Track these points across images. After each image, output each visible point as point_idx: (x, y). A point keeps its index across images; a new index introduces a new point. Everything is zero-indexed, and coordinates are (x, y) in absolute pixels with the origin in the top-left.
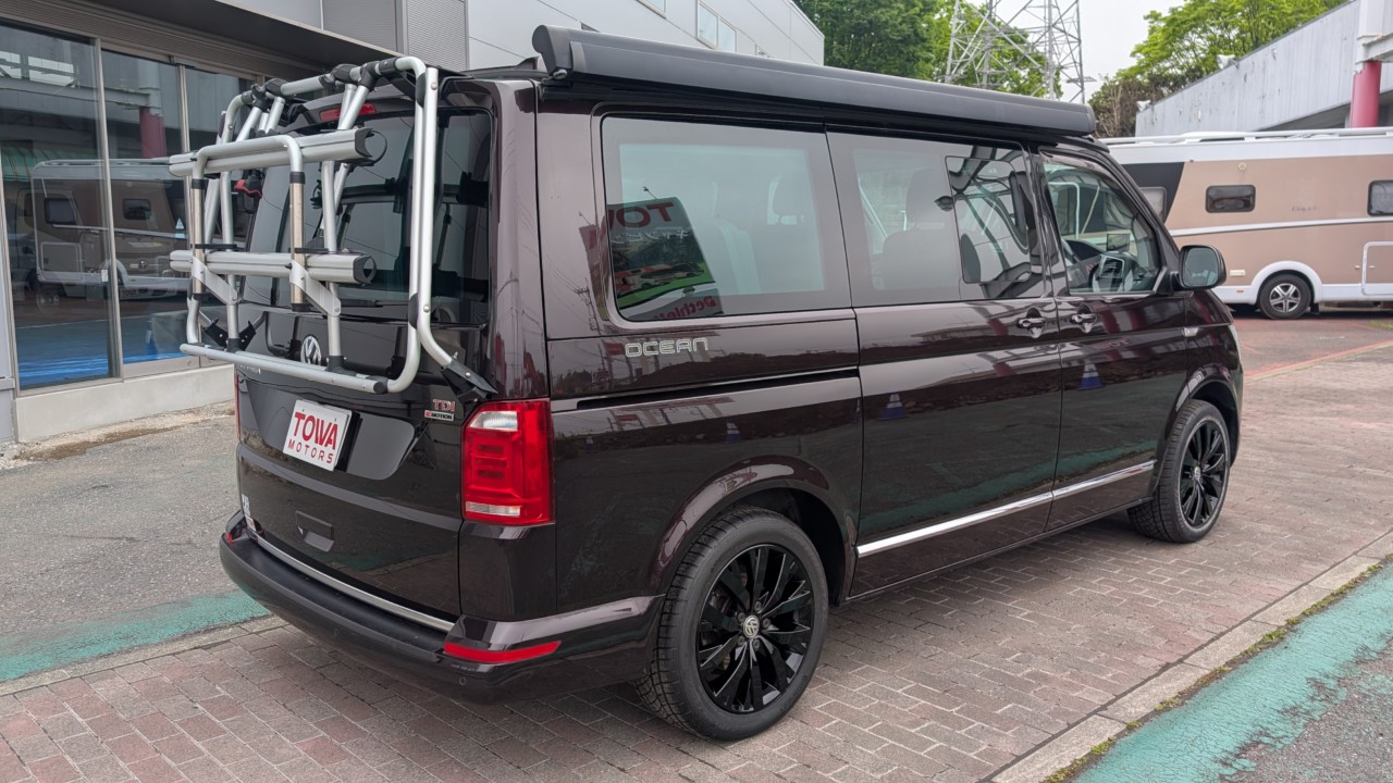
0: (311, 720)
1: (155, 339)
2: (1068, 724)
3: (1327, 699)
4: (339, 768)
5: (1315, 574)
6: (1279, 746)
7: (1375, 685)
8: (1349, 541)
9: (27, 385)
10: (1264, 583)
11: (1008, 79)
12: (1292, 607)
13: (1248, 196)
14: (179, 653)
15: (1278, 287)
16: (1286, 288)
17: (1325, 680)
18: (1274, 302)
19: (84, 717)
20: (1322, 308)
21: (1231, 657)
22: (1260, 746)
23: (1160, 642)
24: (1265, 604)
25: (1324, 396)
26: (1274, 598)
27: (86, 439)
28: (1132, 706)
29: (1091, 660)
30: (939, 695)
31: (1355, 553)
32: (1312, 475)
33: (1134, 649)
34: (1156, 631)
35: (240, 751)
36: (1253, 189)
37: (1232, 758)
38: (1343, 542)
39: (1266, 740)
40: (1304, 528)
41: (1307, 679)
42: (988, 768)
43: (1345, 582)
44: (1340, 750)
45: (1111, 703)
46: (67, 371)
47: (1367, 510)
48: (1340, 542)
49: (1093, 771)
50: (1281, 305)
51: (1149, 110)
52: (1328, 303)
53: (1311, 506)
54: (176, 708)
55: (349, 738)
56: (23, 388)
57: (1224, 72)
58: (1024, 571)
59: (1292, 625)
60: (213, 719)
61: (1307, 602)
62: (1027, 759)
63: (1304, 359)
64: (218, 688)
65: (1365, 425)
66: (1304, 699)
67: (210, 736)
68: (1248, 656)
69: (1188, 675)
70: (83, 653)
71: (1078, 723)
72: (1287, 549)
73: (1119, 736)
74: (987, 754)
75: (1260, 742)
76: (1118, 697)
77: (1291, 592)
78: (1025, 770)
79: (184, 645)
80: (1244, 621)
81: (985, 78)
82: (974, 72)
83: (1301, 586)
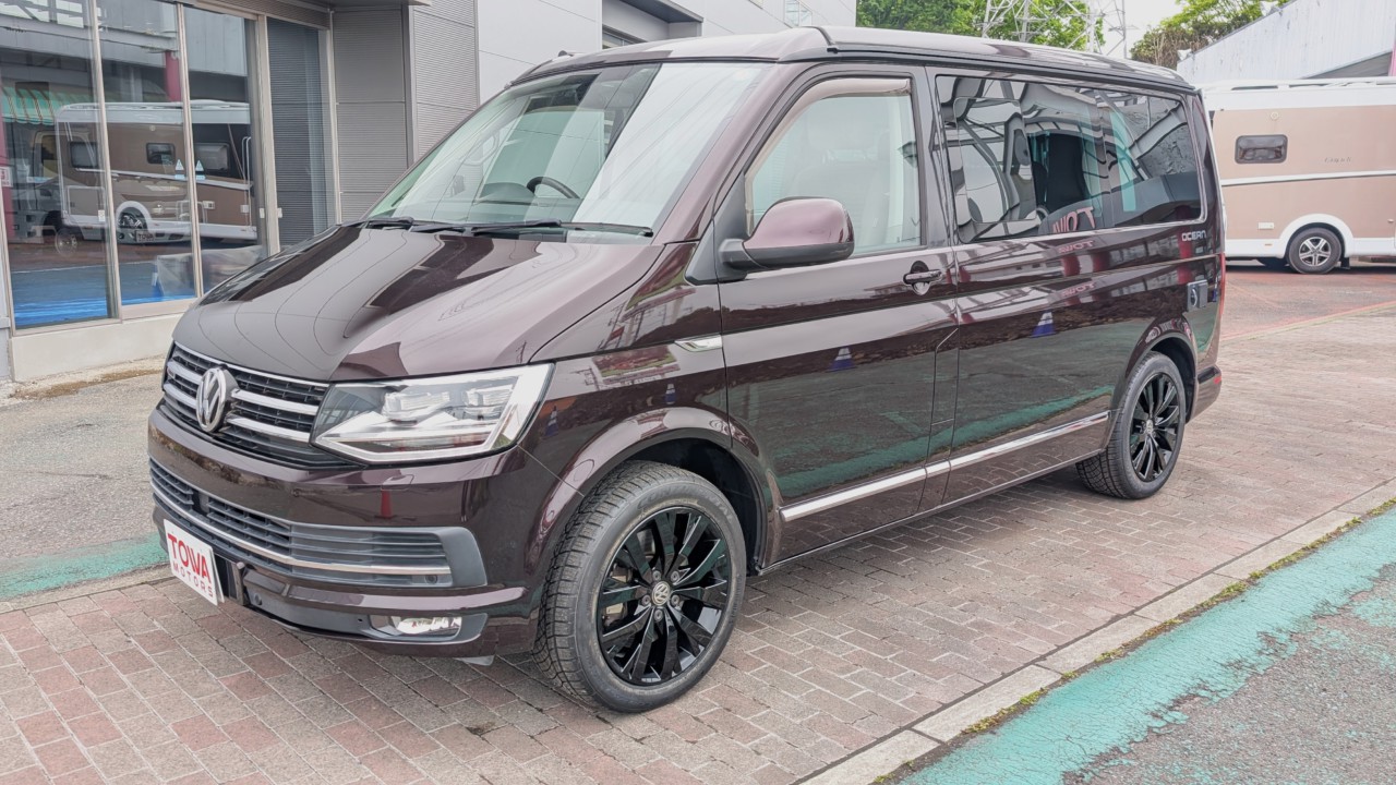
0: (241, 655)
1: (160, 282)
2: (1003, 673)
3: (1276, 653)
4: (257, 704)
5: (1289, 529)
6: (1216, 699)
7: (1329, 639)
8: (1333, 496)
9: (22, 325)
10: (1235, 537)
11: (1049, 28)
12: (1258, 562)
13: (1280, 147)
14: (125, 588)
15: (1308, 240)
16: (1316, 242)
17: (1276, 634)
18: (1303, 256)
19: (17, 648)
20: (1353, 263)
21: (1185, 610)
22: (1196, 699)
23: (1115, 593)
24: (1231, 557)
25: (1337, 351)
26: (1242, 552)
27: (83, 379)
28: (1072, 657)
29: (1039, 611)
30: (876, 642)
31: (1336, 508)
32: (1307, 430)
33: (1086, 601)
34: (1112, 583)
35: (164, 684)
36: (1285, 138)
37: (1164, 710)
38: (1326, 497)
39: (1203, 693)
40: (1288, 481)
41: (1258, 633)
42: (912, 715)
43: (1319, 537)
44: (1279, 704)
45: (1050, 653)
46: (69, 312)
47: (1357, 466)
48: (1322, 497)
49: (1017, 720)
50: (1310, 259)
51: (1190, 59)
52: (1362, 258)
53: (1299, 461)
54: (109, 642)
55: (274, 674)
56: (18, 328)
57: (1267, 19)
58: (991, 521)
59: (1254, 579)
60: (144, 653)
61: (1275, 554)
62: (953, 707)
63: (1325, 313)
64: (155, 622)
65: (1374, 380)
66: (1251, 653)
67: (137, 670)
68: (1202, 609)
69: (1136, 627)
70: (31, 586)
71: (1013, 672)
72: (1266, 502)
73: (1052, 686)
74: (913, 702)
75: (1198, 695)
76: (1059, 648)
77: (1261, 546)
78: (949, 719)
79: (131, 581)
80: (1206, 574)
81: (1024, 26)
82: (1013, 20)
83: (1272, 540)
